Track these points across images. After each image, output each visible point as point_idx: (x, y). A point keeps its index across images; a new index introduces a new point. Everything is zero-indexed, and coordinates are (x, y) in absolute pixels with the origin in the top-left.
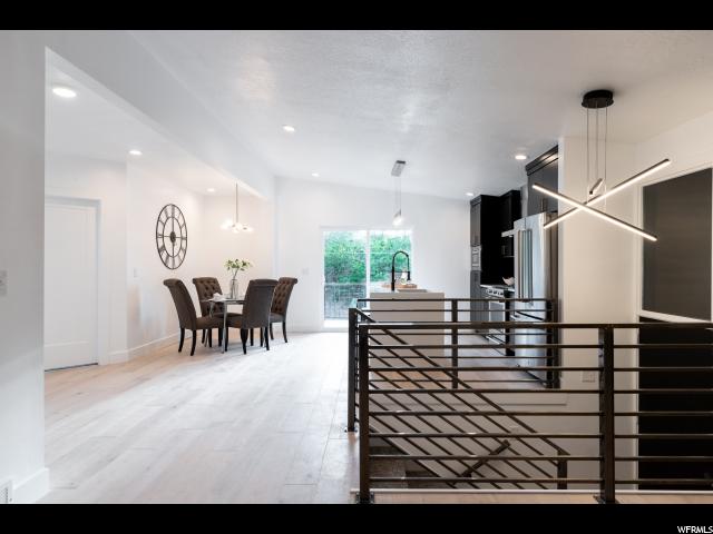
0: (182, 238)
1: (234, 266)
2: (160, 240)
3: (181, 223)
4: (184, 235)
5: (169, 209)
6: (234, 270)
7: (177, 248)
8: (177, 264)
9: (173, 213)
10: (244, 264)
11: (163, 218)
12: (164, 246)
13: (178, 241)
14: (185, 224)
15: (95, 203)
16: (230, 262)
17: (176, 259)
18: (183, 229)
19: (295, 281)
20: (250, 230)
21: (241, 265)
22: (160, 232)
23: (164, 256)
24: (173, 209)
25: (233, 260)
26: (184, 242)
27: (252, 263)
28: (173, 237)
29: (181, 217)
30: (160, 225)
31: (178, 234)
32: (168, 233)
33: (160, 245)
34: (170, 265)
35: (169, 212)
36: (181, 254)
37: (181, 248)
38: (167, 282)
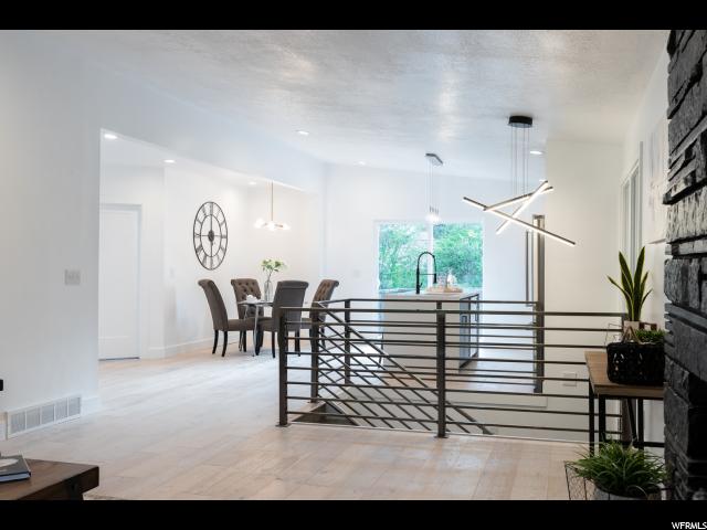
0: (222, 237)
1: (269, 267)
2: (197, 240)
3: (221, 220)
4: (224, 233)
5: (207, 207)
6: (269, 270)
7: (216, 247)
8: (216, 263)
9: (211, 211)
10: (278, 264)
11: (201, 216)
12: (201, 245)
13: (216, 240)
14: (225, 221)
15: (137, 207)
16: (265, 262)
17: (215, 259)
18: (223, 227)
19: (337, 283)
21: (273, 265)
22: (197, 231)
23: (202, 256)
24: (211, 207)
25: (267, 260)
26: (224, 240)
28: (211, 236)
29: (220, 214)
30: (198, 225)
31: (216, 232)
32: (205, 232)
33: (198, 245)
34: (208, 265)
35: (208, 209)
36: (221, 254)
37: (220, 247)
38: (201, 283)
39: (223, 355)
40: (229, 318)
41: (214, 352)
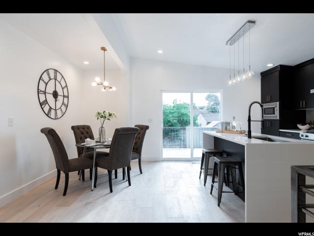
0: (64, 96)
1: (102, 117)
2: (42, 96)
3: (64, 85)
4: (66, 94)
5: (51, 72)
6: (102, 119)
7: (59, 103)
8: (59, 115)
9: (55, 76)
10: (110, 115)
11: (45, 78)
12: (46, 100)
13: (60, 98)
14: (66, 86)
16: (99, 113)
17: (59, 111)
18: (65, 90)
19: (147, 127)
20: (114, 89)
21: (107, 115)
22: (42, 89)
23: (46, 108)
24: (55, 73)
25: (101, 112)
26: (66, 99)
27: (116, 114)
28: (55, 95)
29: (62, 80)
30: (42, 84)
31: (60, 92)
32: (50, 91)
33: (42, 100)
34: (52, 116)
35: (52, 74)
36: (63, 108)
37: (63, 103)
38: (43, 131)
39: (65, 194)
40: (70, 158)
41: (56, 187)
